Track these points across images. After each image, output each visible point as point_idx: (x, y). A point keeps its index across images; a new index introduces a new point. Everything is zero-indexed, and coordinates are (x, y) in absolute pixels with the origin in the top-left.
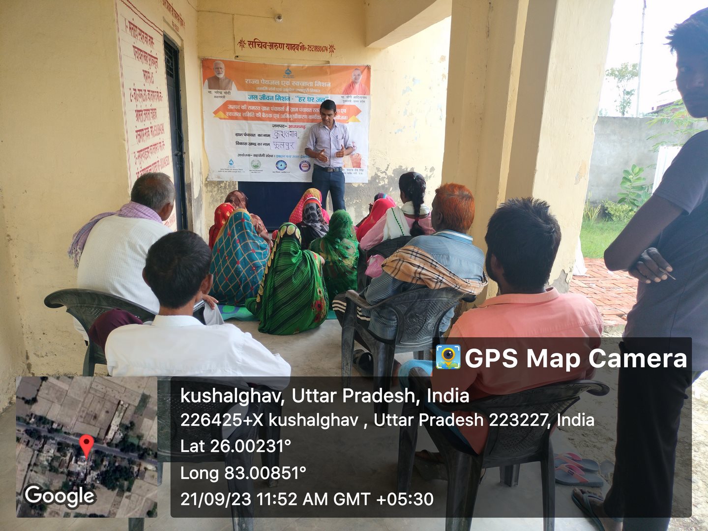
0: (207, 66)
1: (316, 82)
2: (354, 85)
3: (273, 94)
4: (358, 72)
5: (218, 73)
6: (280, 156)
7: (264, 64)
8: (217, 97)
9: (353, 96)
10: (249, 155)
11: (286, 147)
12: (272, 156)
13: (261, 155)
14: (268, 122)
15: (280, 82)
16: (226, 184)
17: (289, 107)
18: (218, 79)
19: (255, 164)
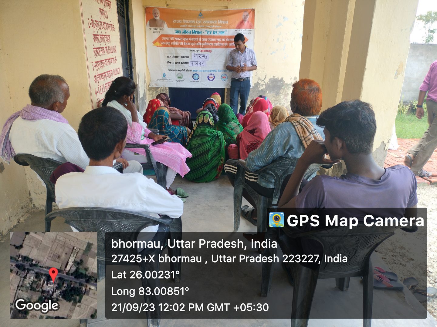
0: (149, 12)
1: (218, 21)
2: (244, 23)
3: (191, 30)
4: (246, 13)
5: (156, 17)
6: (195, 71)
7: (185, 10)
8: (155, 32)
9: (243, 29)
10: (175, 70)
11: (199, 65)
12: (190, 71)
13: (183, 70)
14: (188, 48)
15: (195, 22)
16: (161, 89)
17: (201, 38)
18: (155, 20)
19: (179, 76)
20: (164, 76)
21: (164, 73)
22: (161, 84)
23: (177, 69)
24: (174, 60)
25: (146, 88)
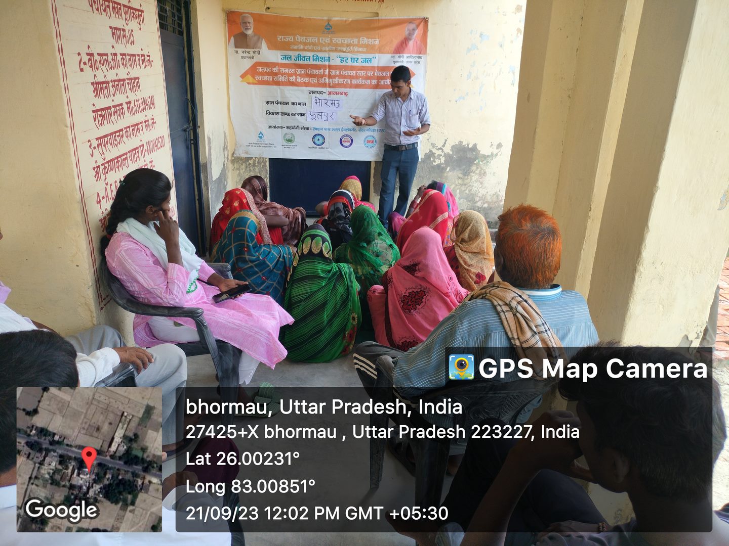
0: (233, 20)
1: (361, 39)
2: (407, 42)
3: (310, 54)
4: (413, 26)
5: (246, 29)
6: (317, 129)
7: (299, 18)
8: (245, 58)
9: (405, 55)
10: (281, 127)
11: (324, 118)
12: (308, 129)
13: (294, 128)
14: (304, 88)
15: (319, 39)
16: (255, 161)
17: (329, 70)
18: (245, 36)
19: (288, 137)
20: (261, 137)
21: (261, 133)
22: (255, 152)
23: (285, 125)
24: (279, 108)
25: (227, 158)
